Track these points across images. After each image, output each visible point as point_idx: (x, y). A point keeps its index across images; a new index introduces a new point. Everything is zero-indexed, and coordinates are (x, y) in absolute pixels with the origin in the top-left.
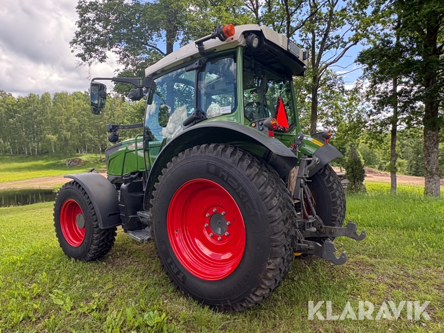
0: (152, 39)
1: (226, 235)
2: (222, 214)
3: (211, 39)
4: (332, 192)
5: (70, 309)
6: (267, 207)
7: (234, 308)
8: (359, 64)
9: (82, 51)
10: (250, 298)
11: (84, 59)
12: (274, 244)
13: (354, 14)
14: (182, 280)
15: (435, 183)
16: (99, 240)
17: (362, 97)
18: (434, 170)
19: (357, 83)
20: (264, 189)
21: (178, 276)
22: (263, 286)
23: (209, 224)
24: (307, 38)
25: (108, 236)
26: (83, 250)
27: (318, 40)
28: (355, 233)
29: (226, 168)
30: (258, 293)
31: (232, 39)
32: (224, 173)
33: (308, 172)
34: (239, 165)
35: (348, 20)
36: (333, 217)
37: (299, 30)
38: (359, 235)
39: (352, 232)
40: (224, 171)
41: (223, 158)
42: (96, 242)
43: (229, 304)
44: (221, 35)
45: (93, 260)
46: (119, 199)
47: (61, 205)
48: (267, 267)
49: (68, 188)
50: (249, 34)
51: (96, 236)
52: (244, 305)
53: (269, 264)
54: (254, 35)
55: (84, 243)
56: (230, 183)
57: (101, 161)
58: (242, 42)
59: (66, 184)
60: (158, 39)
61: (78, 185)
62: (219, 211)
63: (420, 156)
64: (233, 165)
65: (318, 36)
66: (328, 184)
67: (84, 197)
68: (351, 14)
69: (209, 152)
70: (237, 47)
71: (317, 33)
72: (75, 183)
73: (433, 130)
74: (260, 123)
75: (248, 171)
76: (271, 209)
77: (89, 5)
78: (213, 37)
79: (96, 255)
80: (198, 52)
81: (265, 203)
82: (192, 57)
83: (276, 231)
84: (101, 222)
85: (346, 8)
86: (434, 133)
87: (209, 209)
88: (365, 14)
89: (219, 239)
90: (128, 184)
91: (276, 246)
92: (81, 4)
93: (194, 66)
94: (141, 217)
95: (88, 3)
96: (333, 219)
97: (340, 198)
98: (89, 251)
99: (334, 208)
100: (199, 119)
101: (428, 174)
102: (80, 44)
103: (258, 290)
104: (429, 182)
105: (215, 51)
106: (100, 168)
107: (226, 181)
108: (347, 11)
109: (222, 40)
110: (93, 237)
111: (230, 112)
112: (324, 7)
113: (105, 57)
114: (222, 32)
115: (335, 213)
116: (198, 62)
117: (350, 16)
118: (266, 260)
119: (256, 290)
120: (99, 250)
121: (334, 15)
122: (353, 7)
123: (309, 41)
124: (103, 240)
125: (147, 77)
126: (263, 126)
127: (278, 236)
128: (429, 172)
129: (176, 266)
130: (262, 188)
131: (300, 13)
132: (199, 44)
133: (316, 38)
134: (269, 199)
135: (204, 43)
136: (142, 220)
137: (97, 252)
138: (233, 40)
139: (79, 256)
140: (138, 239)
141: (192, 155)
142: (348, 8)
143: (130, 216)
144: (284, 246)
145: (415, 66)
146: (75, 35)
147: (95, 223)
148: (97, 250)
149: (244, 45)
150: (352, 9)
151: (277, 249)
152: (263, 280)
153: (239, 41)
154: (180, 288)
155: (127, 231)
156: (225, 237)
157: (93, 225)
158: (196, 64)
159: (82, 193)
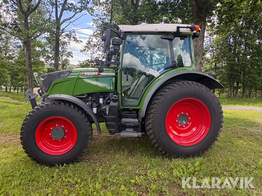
1: (188, 124)
2: (187, 114)
6: (220, 109)
23: (178, 120)
44: (195, 29)
46: (107, 112)
69: (194, 86)
70: (190, 35)
74: (210, 74)
78: (187, 28)
80: (176, 31)
81: (219, 107)
84: (99, 130)
93: (170, 38)
94: (126, 123)
100: (176, 67)
105: (181, 34)
125: (123, 32)
132: (178, 28)
140: (134, 136)
143: (119, 124)
154: (171, 155)
155: (115, 133)
156: (186, 125)
157: (88, 133)
158: (172, 37)
159: (74, 110)
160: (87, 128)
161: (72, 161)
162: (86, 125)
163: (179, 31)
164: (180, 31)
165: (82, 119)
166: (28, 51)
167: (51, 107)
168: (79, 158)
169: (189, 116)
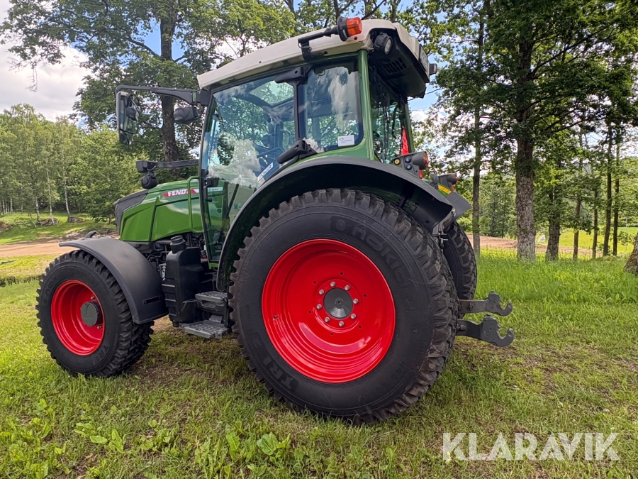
0: (136, 31)
1: (352, 317)
2: (346, 289)
3: (324, 37)
4: (463, 255)
5: (122, 448)
6: (428, 273)
7: (378, 416)
8: (436, 87)
9: (20, 43)
10: (402, 400)
11: (24, 56)
12: (439, 323)
13: (422, 19)
14: (290, 388)
15: (530, 244)
16: (129, 342)
17: (436, 131)
18: (528, 227)
19: (430, 113)
20: (422, 251)
21: (283, 382)
22: (422, 382)
23: (323, 304)
25: (142, 335)
26: (101, 359)
28: (499, 307)
29: (364, 223)
30: (413, 393)
31: (356, 39)
32: (360, 230)
33: (443, 228)
34: (384, 218)
35: (414, 25)
36: (465, 288)
38: (504, 309)
39: (495, 305)
40: (361, 227)
41: (358, 208)
42: (125, 344)
43: (370, 412)
44: (344, 31)
45: (117, 373)
46: (164, 276)
47: (54, 291)
48: (430, 356)
49: (66, 263)
50: (378, 34)
51: (125, 335)
52: (393, 411)
53: (432, 351)
54: (385, 35)
55: (102, 349)
56: (370, 243)
57: (39, 224)
58: (367, 44)
59: (63, 257)
60: (145, 31)
61: (87, 258)
62: (340, 286)
63: (496, 211)
64: (375, 218)
66: (458, 245)
67: (101, 276)
68: (418, 18)
69: (333, 201)
70: (359, 51)
72: (81, 255)
73: (528, 177)
74: (407, 160)
75: (396, 227)
76: (433, 278)
78: (328, 34)
79: (123, 365)
80: (301, 54)
81: (425, 269)
82: (285, 62)
83: (440, 307)
84: (136, 314)
85: (412, 9)
86: (529, 180)
87: (323, 283)
88: (435, 19)
89: (340, 325)
90: (180, 252)
91: (439, 327)
93: (292, 74)
94: (204, 302)
96: (465, 291)
98: (113, 359)
99: (467, 275)
100: (305, 153)
101: (522, 233)
102: (16, 31)
103: (414, 389)
104: (523, 242)
105: (325, 55)
106: (38, 235)
107: (365, 242)
108: (414, 12)
109: (343, 39)
110: (119, 336)
111: (353, 144)
112: (385, 4)
113: (58, 55)
114: (346, 28)
115: (467, 283)
116: (298, 69)
117: (417, 21)
118: (428, 347)
119: (411, 389)
120: (129, 357)
121: (397, 17)
122: (421, 8)
124: (135, 342)
125: (203, 89)
126: (411, 163)
127: (443, 312)
128: (523, 230)
129: (279, 368)
130: (419, 249)
131: (353, 11)
132: (304, 42)
134: (429, 263)
135: (310, 42)
136: (205, 306)
137: (125, 361)
138: (357, 41)
139: (94, 370)
140: (205, 334)
141: (304, 206)
142: (416, 9)
143: (186, 302)
144: (450, 325)
145: (510, 93)
146: (8, 16)
147: (124, 316)
148: (125, 357)
149: (370, 49)
150: (420, 11)
151: (441, 330)
152: (423, 374)
153: (364, 42)
154: (286, 400)
155: (180, 324)
156: (348, 321)
157: (121, 318)
158: (296, 72)
159: (96, 269)
160: (119, 306)
161: (102, 371)
162: (116, 300)
163: (309, 49)
164: (313, 51)
165: (108, 286)
167: (66, 261)
168: (111, 367)
169: (353, 293)
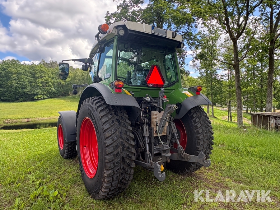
4: (197, 130)
14: (83, 175)
22: (104, 186)
24: (266, 12)
26: (63, 152)
27: (276, 12)
32: (92, 115)
33: (169, 115)
34: (97, 111)
37: (258, 7)
38: (206, 163)
39: (202, 160)
40: (92, 113)
42: (67, 148)
51: (66, 145)
58: (116, 33)
64: (95, 110)
65: (275, 9)
71: (275, 7)
74: (112, 84)
76: (106, 139)
77: (111, 15)
80: (98, 42)
92: (107, 15)
95: (111, 14)
97: (203, 134)
99: (197, 141)
107: (92, 119)
109: (102, 33)
115: (198, 145)
119: (101, 188)
120: (70, 153)
123: (268, 14)
126: (113, 86)
129: (81, 167)
132: (97, 37)
133: (274, 11)
138: (110, 33)
152: (103, 183)
153: (114, 32)
166: (237, 73)
